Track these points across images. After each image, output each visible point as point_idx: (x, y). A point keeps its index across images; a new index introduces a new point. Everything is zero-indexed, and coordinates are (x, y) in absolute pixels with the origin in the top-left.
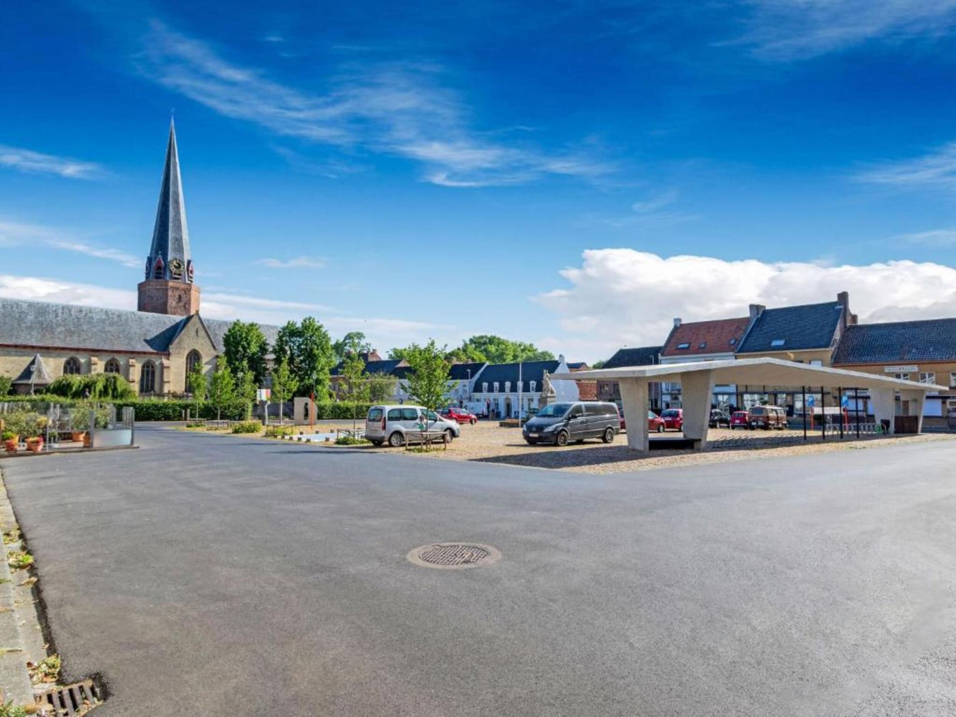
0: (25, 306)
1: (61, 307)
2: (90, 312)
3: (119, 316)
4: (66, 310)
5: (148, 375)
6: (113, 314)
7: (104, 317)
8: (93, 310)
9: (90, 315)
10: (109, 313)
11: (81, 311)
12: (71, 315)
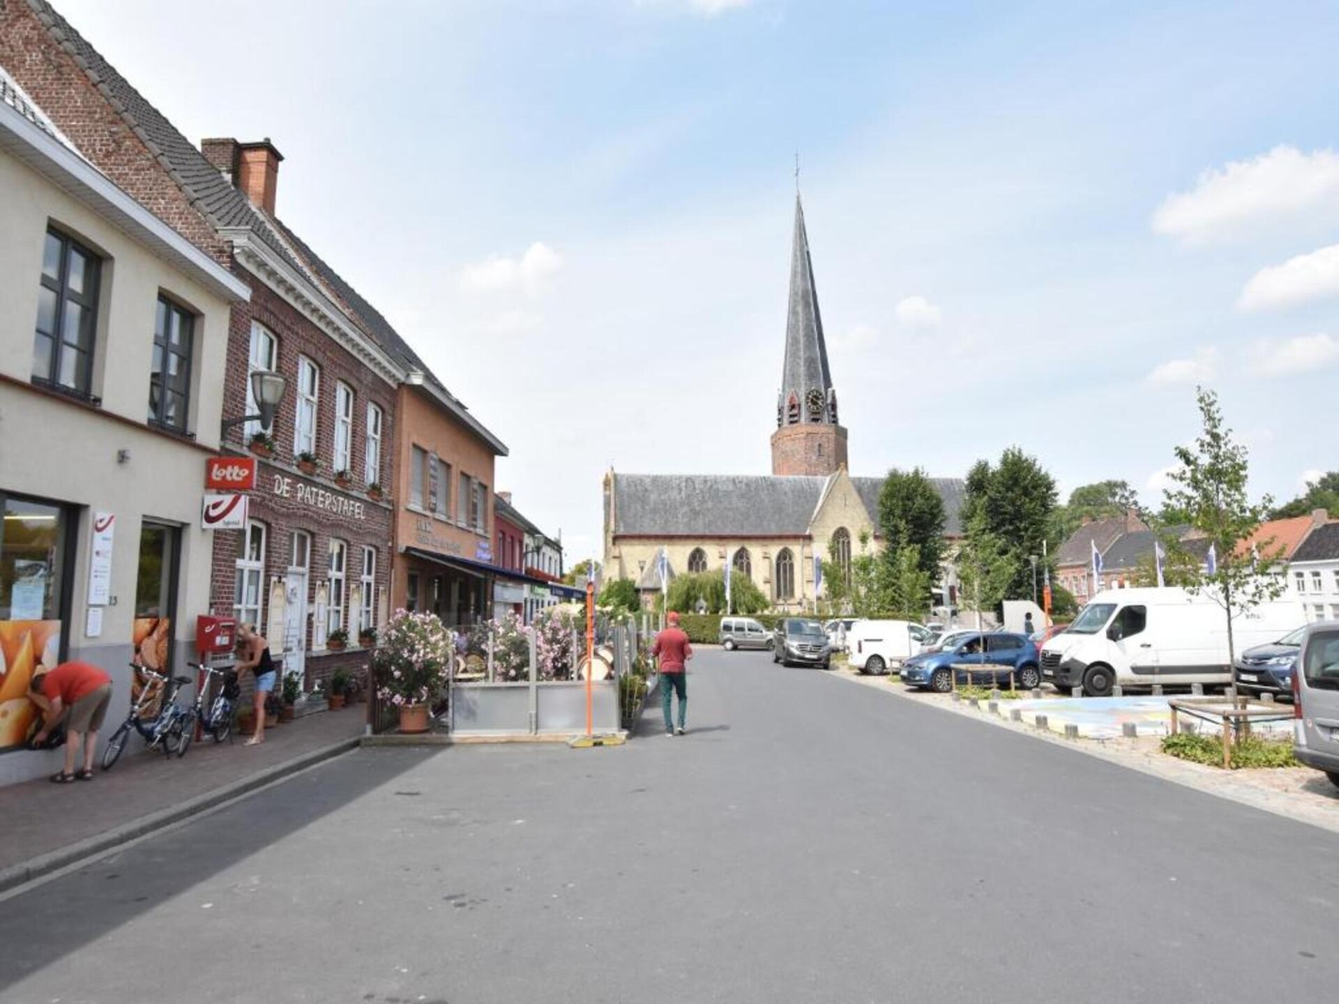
0: (648, 481)
1: (684, 479)
2: (716, 482)
3: (747, 485)
4: (690, 483)
5: (785, 571)
6: (740, 482)
7: (731, 487)
8: (718, 480)
9: (715, 487)
10: (737, 481)
11: (705, 481)
12: (695, 488)
